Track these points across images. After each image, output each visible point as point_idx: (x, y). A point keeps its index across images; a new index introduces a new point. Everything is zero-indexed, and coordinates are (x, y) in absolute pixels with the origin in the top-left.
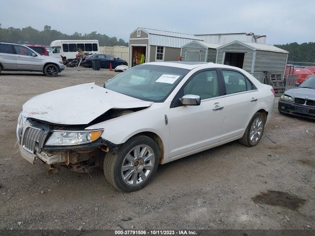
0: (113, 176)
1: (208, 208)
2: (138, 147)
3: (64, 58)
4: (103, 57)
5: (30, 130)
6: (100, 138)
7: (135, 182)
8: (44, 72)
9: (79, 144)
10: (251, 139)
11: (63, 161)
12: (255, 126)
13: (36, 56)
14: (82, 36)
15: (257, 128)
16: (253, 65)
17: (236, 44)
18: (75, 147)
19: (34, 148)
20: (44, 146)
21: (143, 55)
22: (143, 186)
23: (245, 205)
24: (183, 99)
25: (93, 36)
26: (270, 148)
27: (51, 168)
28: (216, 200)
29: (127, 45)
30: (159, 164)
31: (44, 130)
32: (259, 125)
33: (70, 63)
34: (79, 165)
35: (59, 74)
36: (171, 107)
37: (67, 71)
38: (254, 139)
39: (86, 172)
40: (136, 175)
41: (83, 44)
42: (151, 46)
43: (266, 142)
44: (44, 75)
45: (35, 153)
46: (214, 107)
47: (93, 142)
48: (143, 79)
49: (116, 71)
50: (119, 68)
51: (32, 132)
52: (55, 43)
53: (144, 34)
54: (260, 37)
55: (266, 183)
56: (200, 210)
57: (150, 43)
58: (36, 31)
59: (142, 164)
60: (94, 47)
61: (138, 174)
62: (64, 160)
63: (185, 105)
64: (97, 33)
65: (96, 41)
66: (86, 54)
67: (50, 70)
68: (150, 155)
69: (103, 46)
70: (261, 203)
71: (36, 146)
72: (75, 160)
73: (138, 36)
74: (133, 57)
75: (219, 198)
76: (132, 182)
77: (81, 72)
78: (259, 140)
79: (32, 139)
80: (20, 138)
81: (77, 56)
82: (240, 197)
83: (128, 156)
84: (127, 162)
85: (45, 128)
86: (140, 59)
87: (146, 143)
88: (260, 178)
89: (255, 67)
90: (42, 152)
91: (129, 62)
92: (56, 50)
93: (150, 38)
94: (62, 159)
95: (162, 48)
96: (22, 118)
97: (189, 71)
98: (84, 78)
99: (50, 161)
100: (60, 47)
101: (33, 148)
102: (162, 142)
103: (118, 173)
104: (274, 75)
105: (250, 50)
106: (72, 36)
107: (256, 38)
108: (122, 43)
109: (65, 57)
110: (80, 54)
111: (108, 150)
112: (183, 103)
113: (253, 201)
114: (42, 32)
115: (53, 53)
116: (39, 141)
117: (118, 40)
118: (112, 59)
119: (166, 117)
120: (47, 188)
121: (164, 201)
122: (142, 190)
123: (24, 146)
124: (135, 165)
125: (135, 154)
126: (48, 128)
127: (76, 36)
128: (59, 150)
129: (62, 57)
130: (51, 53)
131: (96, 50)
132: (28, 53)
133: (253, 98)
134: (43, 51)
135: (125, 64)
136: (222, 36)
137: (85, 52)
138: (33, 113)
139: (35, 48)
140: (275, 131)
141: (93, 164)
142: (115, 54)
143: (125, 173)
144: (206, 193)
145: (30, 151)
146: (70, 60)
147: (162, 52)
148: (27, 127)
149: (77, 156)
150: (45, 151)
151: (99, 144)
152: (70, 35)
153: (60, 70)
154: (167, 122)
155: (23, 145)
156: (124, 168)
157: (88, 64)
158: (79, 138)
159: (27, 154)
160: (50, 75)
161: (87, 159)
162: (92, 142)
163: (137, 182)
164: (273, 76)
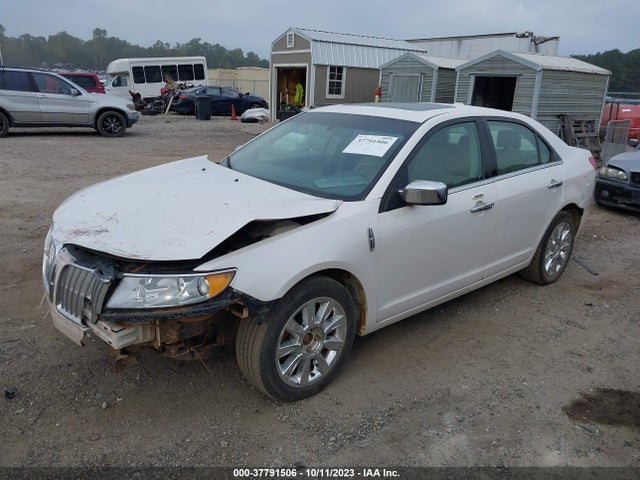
0: (258, 371)
1: (469, 435)
2: (312, 302)
3: (136, 97)
4: (216, 92)
5: (71, 270)
6: (229, 289)
7: (304, 378)
8: (96, 128)
9: (182, 303)
10: (547, 267)
11: (146, 341)
12: (556, 240)
13: (79, 94)
14: (171, 48)
15: (560, 245)
16: (535, 102)
17: (499, 59)
18: (174, 311)
19: (83, 312)
20: (104, 309)
21: (299, 86)
22: (321, 386)
23: (551, 425)
24: (406, 191)
25: (194, 48)
26: (587, 287)
27: (120, 357)
28: (485, 414)
29: (265, 65)
30: (357, 336)
31: (101, 272)
32: (563, 238)
33: (149, 106)
34: (182, 345)
35: (128, 130)
36: (382, 209)
37: (144, 123)
38: (552, 268)
39: (196, 358)
40: (307, 364)
41: (175, 66)
42: (317, 66)
43: (577, 273)
44: (97, 134)
45: (84, 321)
46: (472, 205)
47: (214, 299)
48: (301, 137)
49: (244, 121)
50: (249, 113)
51: (75, 276)
52: (116, 66)
53: (301, 42)
54: (546, 40)
55: (589, 370)
56: (453, 440)
57: (314, 61)
58: (76, 41)
59: (319, 338)
60: (197, 72)
61: (312, 360)
62: (149, 337)
63: (411, 205)
64: (201, 42)
65: (200, 60)
66: (182, 87)
67: (110, 123)
68: (337, 318)
69: (215, 68)
70: (585, 422)
71: (85, 307)
72: (174, 336)
73: (288, 46)
74: (279, 90)
75: (491, 409)
76: (298, 379)
77: (172, 125)
78: (562, 270)
79: (76, 292)
80: (51, 287)
81: (164, 92)
82: (538, 407)
83: (290, 324)
84: (288, 337)
85: (103, 268)
86: (295, 95)
87: (328, 293)
88: (575, 360)
89: (539, 106)
90: (99, 322)
91: (272, 101)
92: (119, 79)
93: (314, 49)
94: (145, 337)
95: (340, 69)
96: (52, 242)
97: (418, 125)
98: (178, 137)
99: (118, 342)
100: (127, 74)
101: (79, 312)
102: (360, 287)
103: (269, 363)
104: (580, 122)
105: (530, 69)
106: (150, 49)
107: (537, 42)
108: (253, 61)
109: (138, 95)
110: (170, 86)
111: (245, 314)
112: (408, 201)
113: (566, 417)
114: (89, 43)
115: (114, 85)
116: (93, 297)
117: (246, 56)
118: (235, 95)
119: (371, 235)
120: (114, 396)
121: (370, 420)
122: (322, 394)
123: (59, 306)
124: (305, 342)
125: (305, 318)
126: (112, 269)
127: (159, 50)
128: (138, 319)
129: (132, 94)
130: (109, 87)
131: (201, 76)
132: (62, 89)
133: (553, 180)
134: (92, 85)
135: (263, 104)
136: (464, 41)
137: (179, 82)
138: (77, 233)
139: (76, 79)
140: (591, 246)
141: (213, 339)
142: (239, 84)
143: (283, 360)
144: (462, 399)
145: (72, 317)
146: (149, 100)
147: (340, 77)
148: (64, 264)
149: (178, 327)
150: (107, 320)
151: (226, 302)
152: (146, 47)
153: (130, 122)
154: (372, 245)
155: (57, 304)
156: (282, 350)
157: (186, 108)
158: (182, 288)
159: (68, 323)
160: (110, 133)
161: (199, 334)
162: (210, 300)
163: (310, 379)
164: (578, 124)
